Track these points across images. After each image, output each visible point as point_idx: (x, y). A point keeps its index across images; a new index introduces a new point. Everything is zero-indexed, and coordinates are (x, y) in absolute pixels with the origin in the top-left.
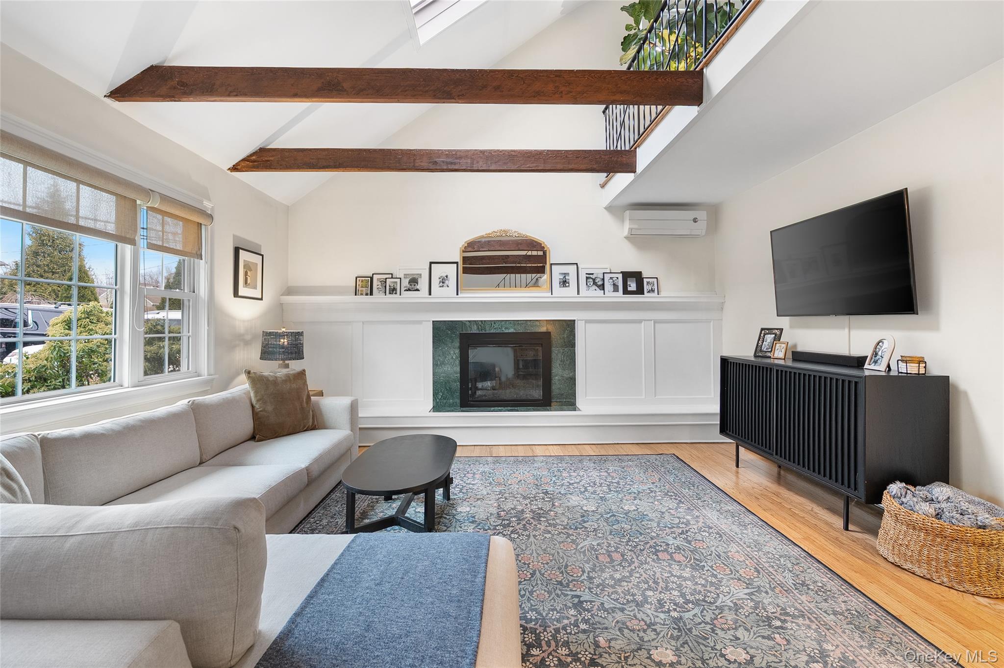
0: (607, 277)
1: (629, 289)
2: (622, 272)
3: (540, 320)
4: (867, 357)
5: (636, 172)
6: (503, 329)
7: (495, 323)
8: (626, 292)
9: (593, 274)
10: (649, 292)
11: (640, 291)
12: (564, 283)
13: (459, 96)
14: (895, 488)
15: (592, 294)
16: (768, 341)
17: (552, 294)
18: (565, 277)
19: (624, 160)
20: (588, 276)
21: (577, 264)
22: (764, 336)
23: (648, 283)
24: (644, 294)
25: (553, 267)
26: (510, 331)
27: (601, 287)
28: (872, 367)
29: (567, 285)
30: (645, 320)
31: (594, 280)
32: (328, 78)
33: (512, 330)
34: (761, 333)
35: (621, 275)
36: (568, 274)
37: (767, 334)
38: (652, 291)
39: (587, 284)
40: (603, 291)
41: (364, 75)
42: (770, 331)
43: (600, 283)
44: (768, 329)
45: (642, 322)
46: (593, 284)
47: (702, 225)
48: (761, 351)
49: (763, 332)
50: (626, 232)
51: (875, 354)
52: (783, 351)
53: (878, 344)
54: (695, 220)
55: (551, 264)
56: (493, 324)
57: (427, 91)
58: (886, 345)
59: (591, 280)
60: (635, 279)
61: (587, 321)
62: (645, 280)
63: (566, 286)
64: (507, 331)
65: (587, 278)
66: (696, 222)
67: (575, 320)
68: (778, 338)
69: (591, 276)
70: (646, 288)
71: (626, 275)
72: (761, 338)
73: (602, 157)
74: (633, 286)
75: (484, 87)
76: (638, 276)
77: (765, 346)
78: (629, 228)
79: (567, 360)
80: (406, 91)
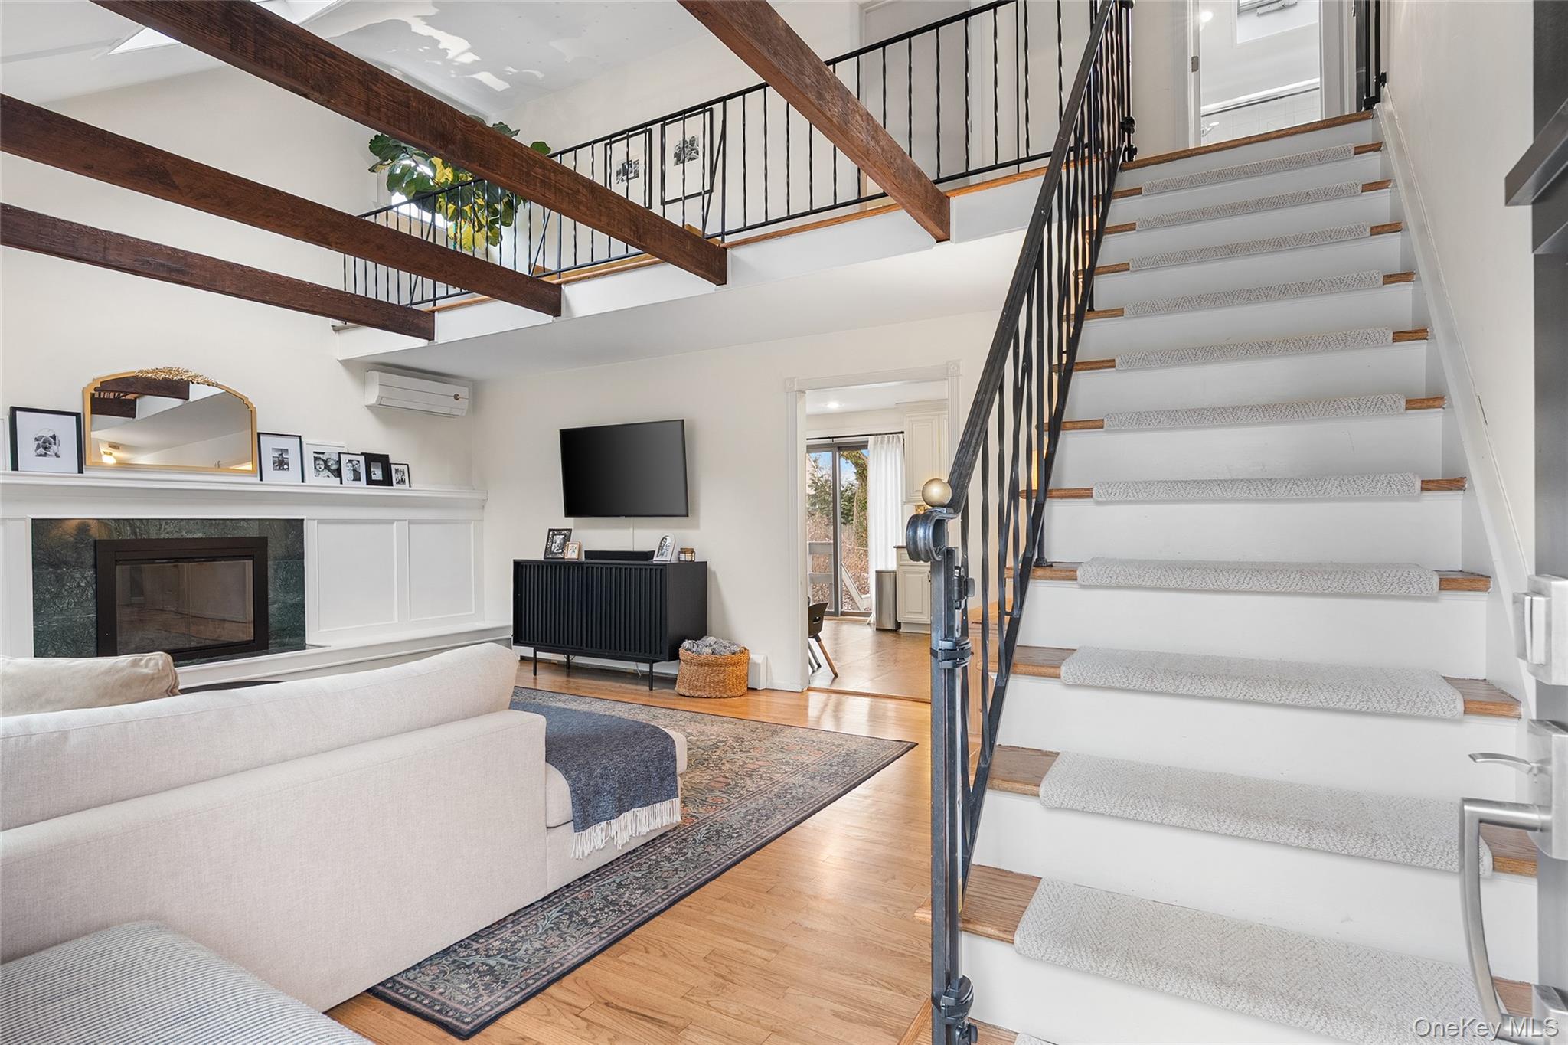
0: (344, 459)
1: (374, 477)
2: (362, 454)
3: (248, 519)
4: (654, 551)
5: (433, 339)
6: (184, 533)
7: (167, 524)
8: (370, 481)
9: (323, 453)
10: (398, 483)
11: (387, 481)
12: (281, 464)
13: (337, 243)
14: (687, 644)
15: (322, 483)
16: (558, 542)
17: (261, 480)
18: (281, 454)
19: (421, 323)
20: (316, 455)
21: (300, 437)
22: (553, 537)
23: (397, 470)
24: (392, 485)
25: (262, 437)
26: (195, 536)
27: (336, 474)
28: (660, 558)
29: (286, 467)
30: (398, 520)
31: (326, 462)
32: (148, 160)
33: (199, 535)
34: (549, 534)
35: (363, 457)
36: (287, 450)
37: (556, 535)
38: (402, 481)
39: (315, 467)
40: (339, 479)
41: (207, 175)
42: (558, 532)
43: (334, 467)
44: (556, 530)
45: (393, 523)
46: (325, 468)
47: (464, 404)
48: (552, 553)
49: (551, 533)
50: (372, 400)
51: (661, 547)
52: (576, 551)
53: (662, 540)
54: (456, 397)
55: (259, 434)
56: (164, 524)
57: (296, 225)
58: (669, 540)
59: (321, 462)
60: (380, 464)
61: (321, 522)
62: (393, 467)
63: (284, 469)
64: (190, 536)
65: (316, 459)
66: (457, 399)
67: (303, 520)
68: (567, 539)
69: (321, 456)
70: (395, 477)
71: (371, 459)
72: (550, 541)
73: (397, 313)
74: (378, 474)
75: (366, 242)
76: (383, 460)
77: (555, 547)
78: (379, 396)
79: (292, 578)
80: (269, 216)
